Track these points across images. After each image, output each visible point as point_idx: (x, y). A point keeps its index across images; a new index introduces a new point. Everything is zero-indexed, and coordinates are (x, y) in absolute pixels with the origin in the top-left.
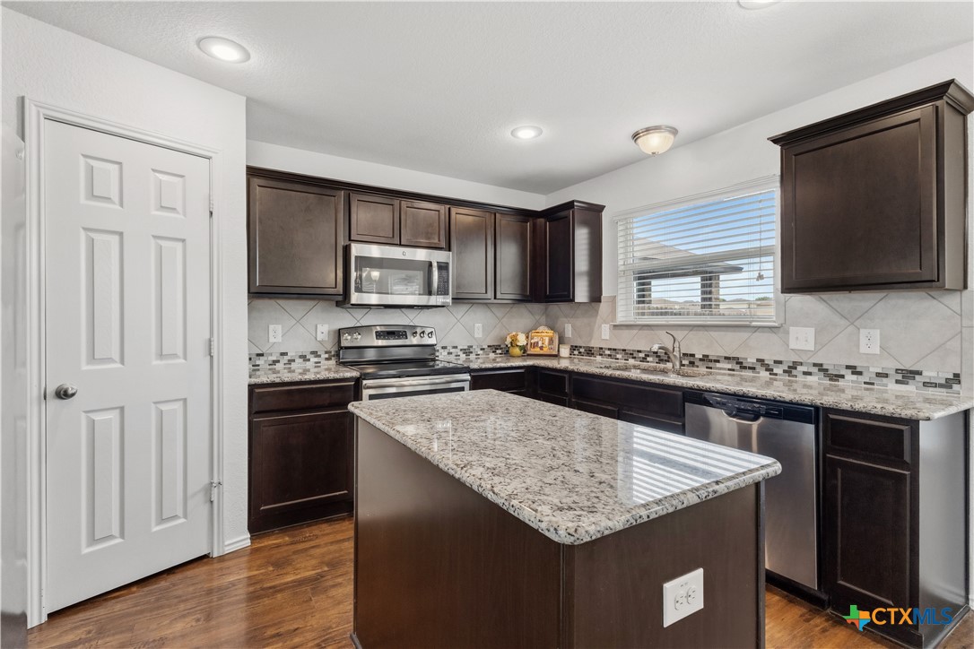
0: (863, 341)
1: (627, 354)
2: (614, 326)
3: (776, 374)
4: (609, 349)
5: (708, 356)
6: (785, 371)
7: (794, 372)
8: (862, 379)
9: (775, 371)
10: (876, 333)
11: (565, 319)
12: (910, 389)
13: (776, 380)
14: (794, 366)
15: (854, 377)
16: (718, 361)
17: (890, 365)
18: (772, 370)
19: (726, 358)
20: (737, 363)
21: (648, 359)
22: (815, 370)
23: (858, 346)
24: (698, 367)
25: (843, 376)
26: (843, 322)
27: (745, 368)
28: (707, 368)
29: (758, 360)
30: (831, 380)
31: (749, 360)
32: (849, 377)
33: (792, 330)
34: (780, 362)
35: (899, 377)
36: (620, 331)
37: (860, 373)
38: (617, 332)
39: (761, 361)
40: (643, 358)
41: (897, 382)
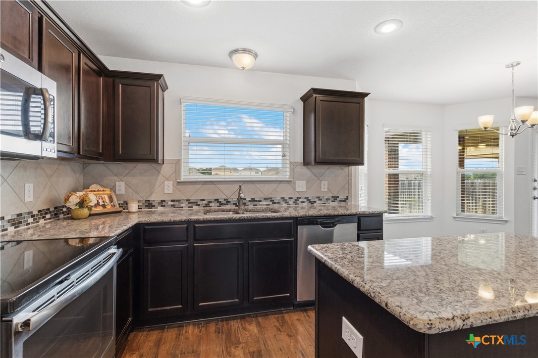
0: (322, 185)
1: (192, 202)
2: (178, 182)
3: (290, 204)
4: (172, 201)
5: (254, 199)
6: (294, 202)
7: (297, 202)
8: (322, 202)
9: (289, 203)
10: (326, 183)
11: (116, 178)
12: (336, 204)
13: (290, 207)
14: (298, 198)
15: (319, 202)
16: (261, 201)
17: (329, 195)
18: (288, 202)
19: (265, 199)
20: (271, 201)
21: (211, 205)
22: (305, 200)
23: (321, 188)
24: (248, 205)
25: (315, 202)
26: (316, 178)
27: (275, 203)
28: (254, 205)
29: (282, 198)
30: (311, 204)
31: (277, 199)
32: (318, 202)
33: (297, 182)
34: (292, 198)
35: (333, 199)
36: (184, 186)
37: (321, 200)
38: (180, 187)
39: (283, 199)
40: (206, 204)
41: (333, 201)
